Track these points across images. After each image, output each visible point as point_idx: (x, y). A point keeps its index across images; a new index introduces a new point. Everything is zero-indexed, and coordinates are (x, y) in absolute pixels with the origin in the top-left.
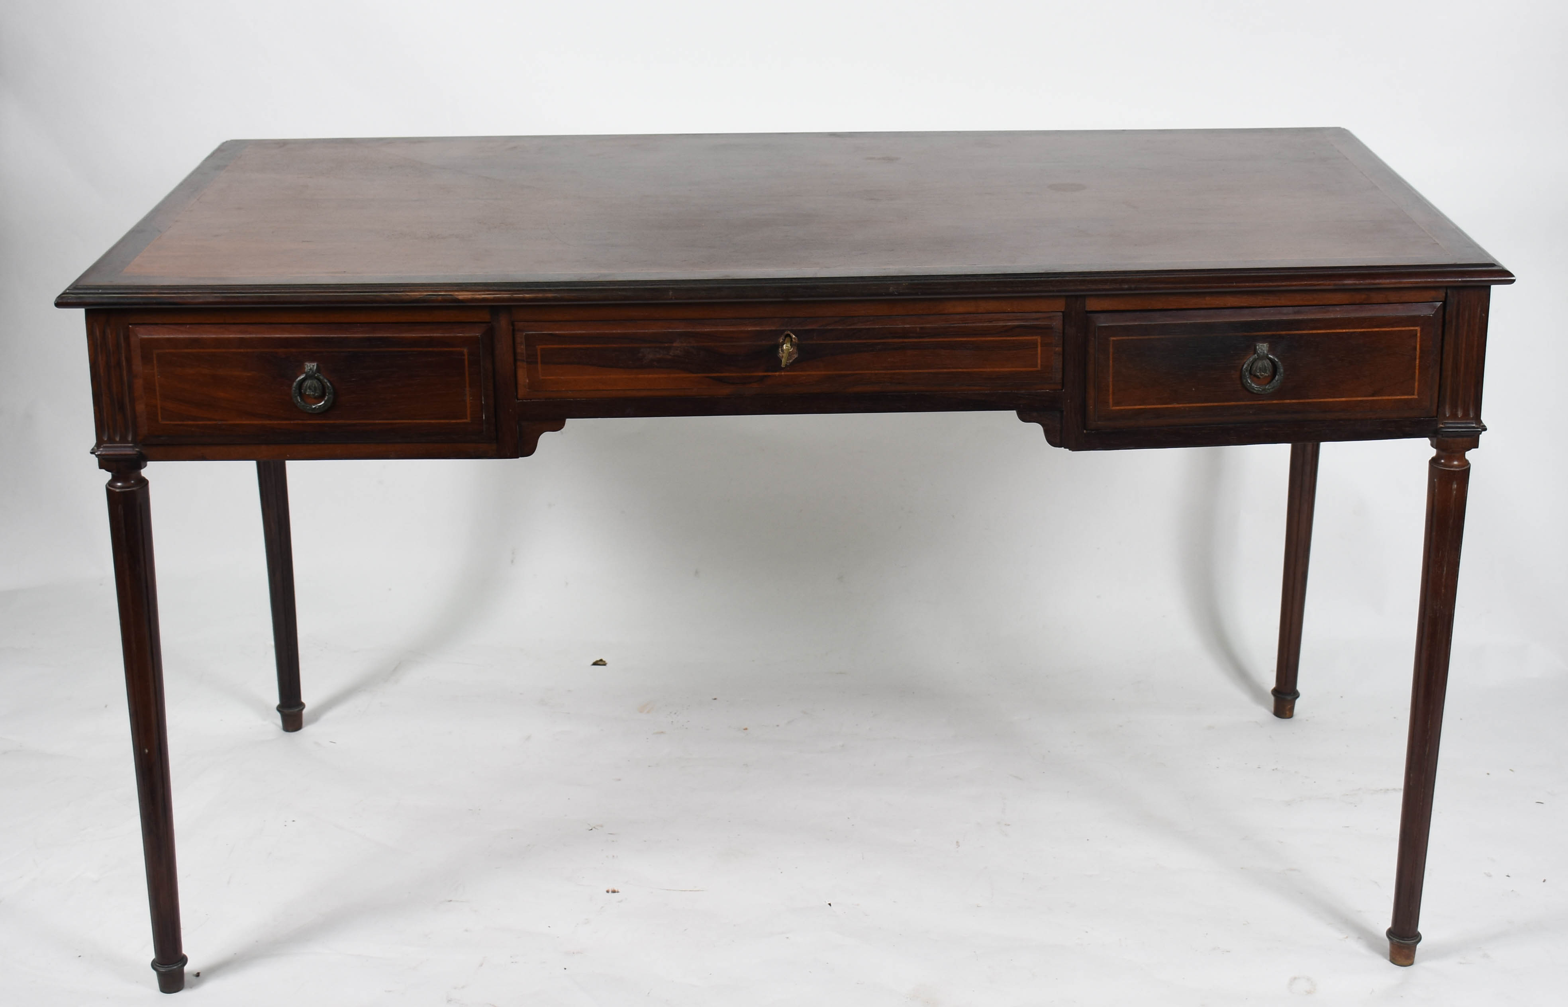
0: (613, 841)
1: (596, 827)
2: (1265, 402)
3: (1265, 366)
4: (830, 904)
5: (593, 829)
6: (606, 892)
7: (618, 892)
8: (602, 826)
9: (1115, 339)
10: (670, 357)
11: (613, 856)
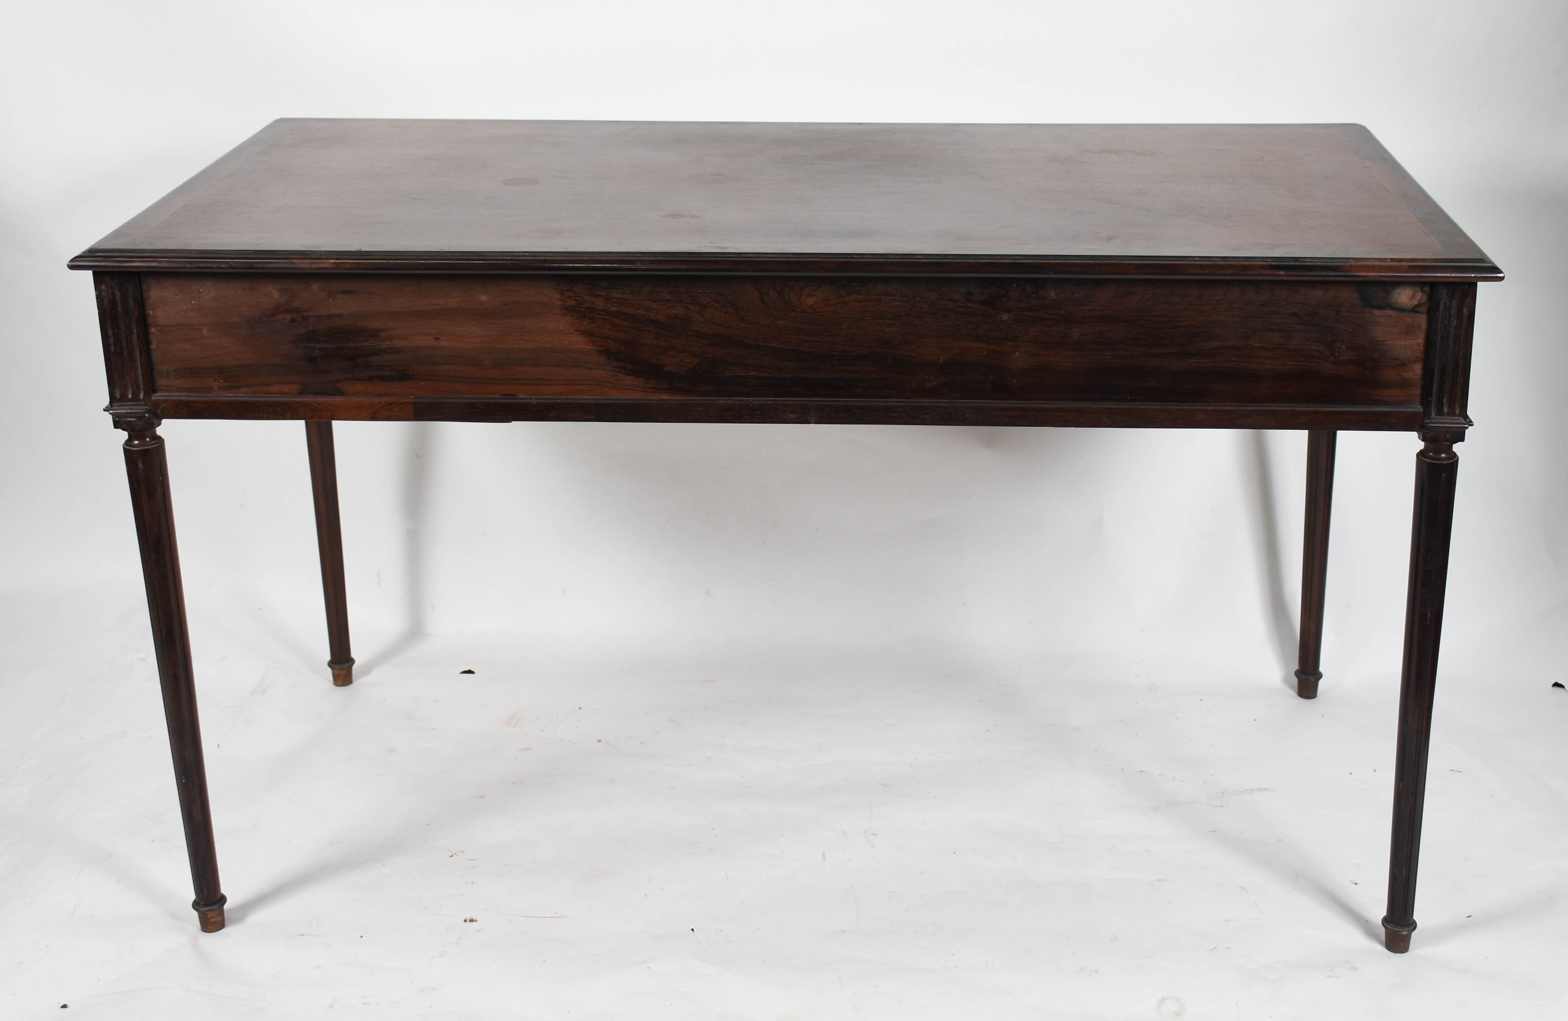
0: (473, 867)
4: (693, 930)
5: (454, 855)
6: (463, 921)
7: (476, 921)
8: (463, 852)
11: (473, 882)
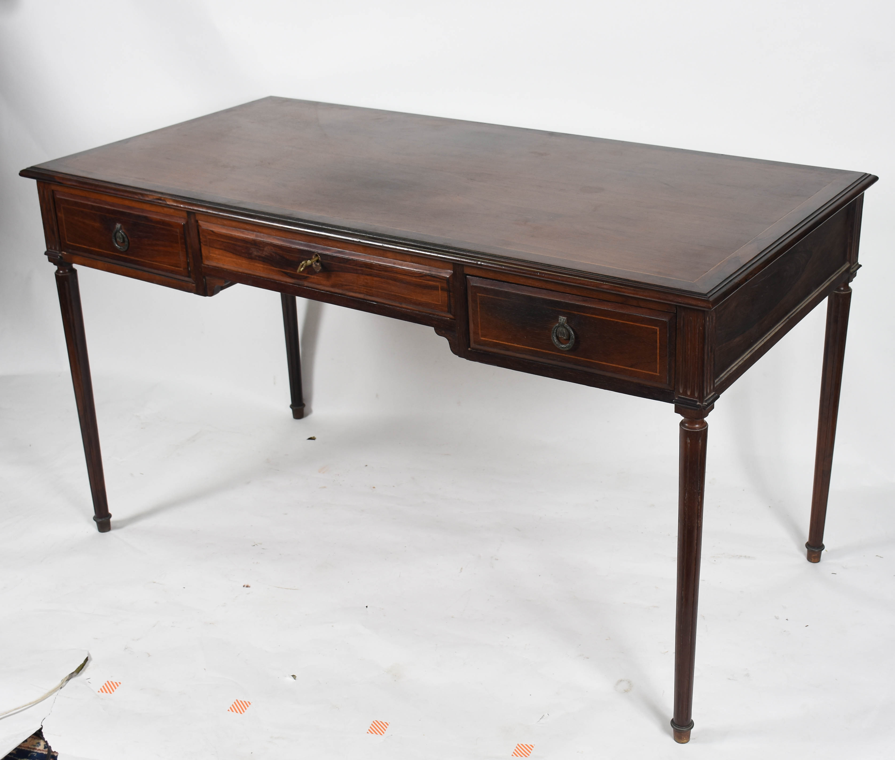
0: (262, 554)
1: (257, 544)
2: (567, 355)
3: (564, 332)
4: (367, 607)
5: (256, 546)
6: (242, 586)
7: (250, 587)
8: (261, 544)
9: (480, 295)
10: (264, 256)
11: (257, 563)
